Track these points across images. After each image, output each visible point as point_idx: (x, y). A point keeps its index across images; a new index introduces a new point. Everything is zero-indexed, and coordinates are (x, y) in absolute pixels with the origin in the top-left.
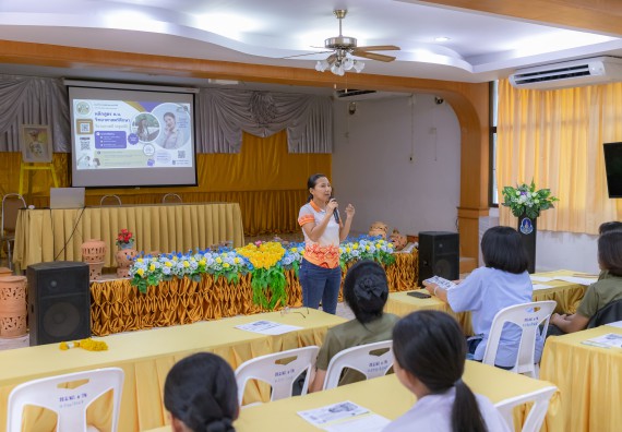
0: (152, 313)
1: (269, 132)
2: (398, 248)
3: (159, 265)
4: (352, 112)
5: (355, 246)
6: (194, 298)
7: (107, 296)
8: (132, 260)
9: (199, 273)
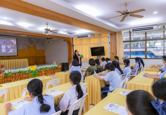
0: (9, 81)
1: (33, 46)
2: (58, 66)
3: (10, 71)
4: (49, 42)
5: (51, 66)
6: (19, 77)
8: (4, 71)
9: (20, 72)
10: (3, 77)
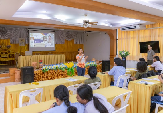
0: (46, 77)
1: (70, 40)
2: (97, 64)
3: (48, 67)
4: (88, 35)
6: (55, 74)
7: (37, 73)
8: (42, 66)
9: (56, 69)
10: (41, 73)
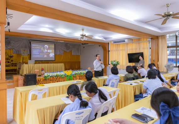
1: (69, 51)
3: (49, 74)
4: (84, 48)
5: (85, 71)
6: (56, 80)
7: (39, 80)
8: (44, 74)
9: (57, 76)
10: (43, 79)
